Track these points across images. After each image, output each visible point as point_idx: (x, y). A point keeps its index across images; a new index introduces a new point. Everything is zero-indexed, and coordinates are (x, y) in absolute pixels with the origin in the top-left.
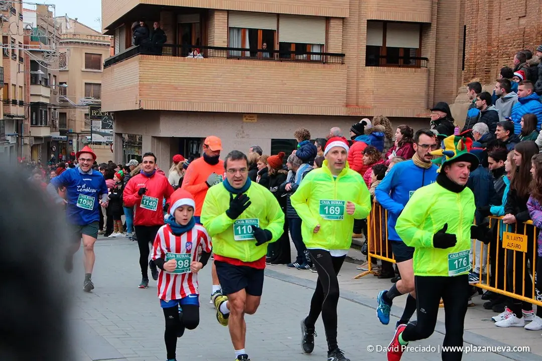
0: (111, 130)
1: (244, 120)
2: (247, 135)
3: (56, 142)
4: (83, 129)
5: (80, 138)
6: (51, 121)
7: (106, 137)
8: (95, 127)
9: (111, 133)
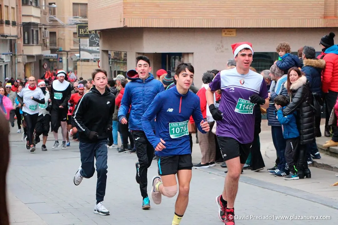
0: (98, 48)
1: (223, 34)
2: (226, 49)
3: (47, 60)
4: (72, 47)
5: (69, 56)
6: (42, 40)
7: (93, 54)
8: (82, 45)
9: (98, 50)
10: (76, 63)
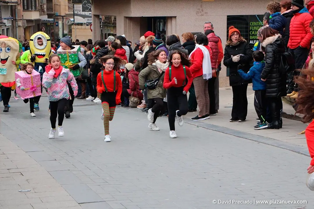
2: (206, 13)
4: (67, 13)
6: (40, 6)
7: (86, 19)
9: (90, 15)
10: (71, 27)
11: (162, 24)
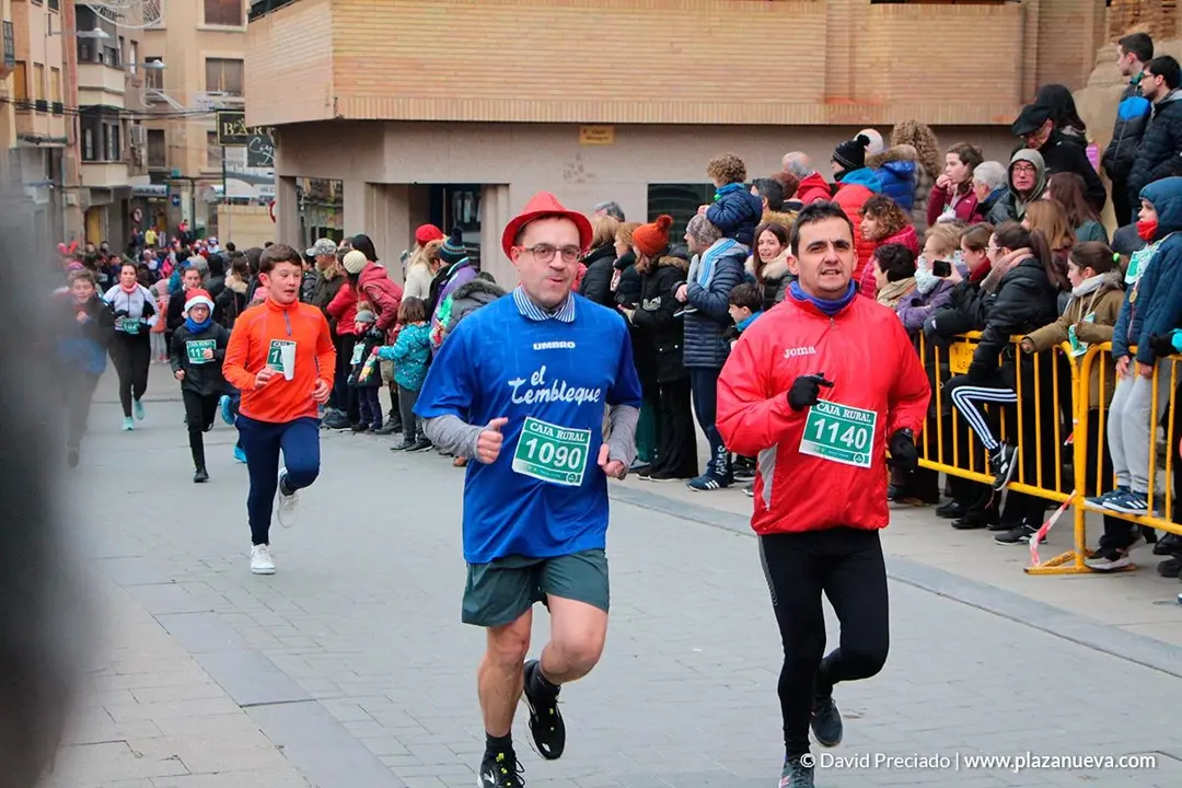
0: (270, 170)
1: (583, 139)
2: (590, 176)
3: (142, 199)
4: (206, 169)
5: (197, 189)
6: (128, 150)
7: (258, 187)
8: (231, 163)
9: (270, 176)
10: (216, 208)
11: (468, 204)
